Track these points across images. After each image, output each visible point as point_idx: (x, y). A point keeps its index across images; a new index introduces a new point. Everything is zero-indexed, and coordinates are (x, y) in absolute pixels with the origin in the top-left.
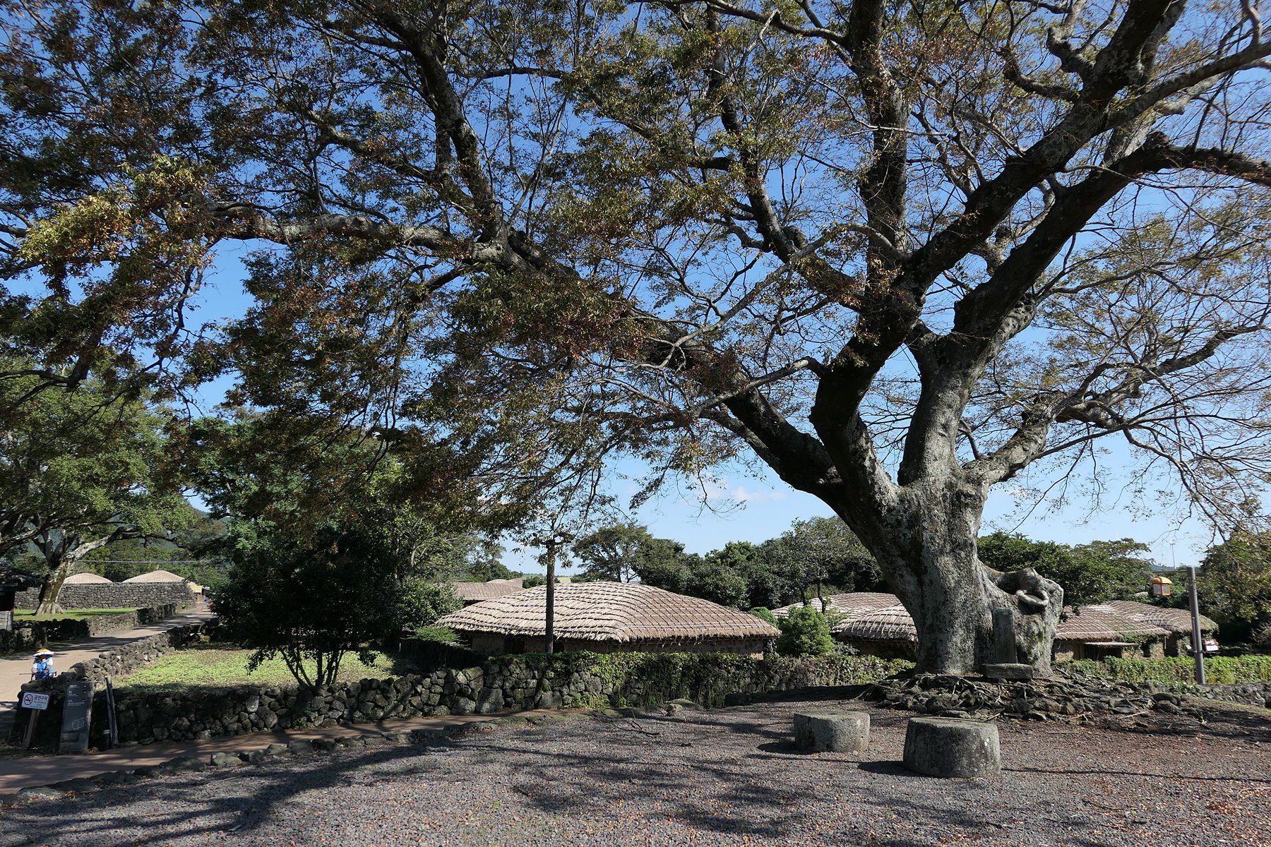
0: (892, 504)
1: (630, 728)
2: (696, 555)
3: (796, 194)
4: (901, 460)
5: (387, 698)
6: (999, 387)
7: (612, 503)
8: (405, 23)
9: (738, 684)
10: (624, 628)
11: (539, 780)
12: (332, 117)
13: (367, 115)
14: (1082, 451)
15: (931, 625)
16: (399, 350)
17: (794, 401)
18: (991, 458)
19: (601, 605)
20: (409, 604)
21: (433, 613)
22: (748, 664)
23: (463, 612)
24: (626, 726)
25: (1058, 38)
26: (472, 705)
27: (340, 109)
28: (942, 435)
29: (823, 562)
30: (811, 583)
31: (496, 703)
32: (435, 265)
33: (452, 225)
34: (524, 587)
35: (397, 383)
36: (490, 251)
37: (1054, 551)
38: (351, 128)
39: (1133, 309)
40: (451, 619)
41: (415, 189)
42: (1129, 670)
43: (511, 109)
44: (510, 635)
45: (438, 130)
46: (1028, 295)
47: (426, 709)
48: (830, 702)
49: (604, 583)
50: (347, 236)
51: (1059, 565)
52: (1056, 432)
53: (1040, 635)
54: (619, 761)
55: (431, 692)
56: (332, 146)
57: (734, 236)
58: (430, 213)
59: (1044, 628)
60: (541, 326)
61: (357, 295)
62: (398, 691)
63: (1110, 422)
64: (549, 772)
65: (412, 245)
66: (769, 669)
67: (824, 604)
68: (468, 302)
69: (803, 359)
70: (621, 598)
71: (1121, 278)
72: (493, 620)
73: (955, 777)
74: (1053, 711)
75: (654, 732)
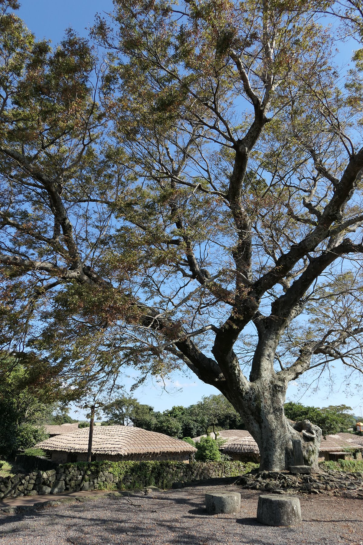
0: (247, 390)
1: (127, 502)
2: (159, 412)
3: (206, 256)
4: (250, 370)
5: (7, 487)
6: (290, 339)
7: (122, 388)
8: (44, 178)
9: (178, 476)
10: (125, 449)
11: (80, 534)
12: (9, 213)
13: (25, 214)
14: (324, 367)
15: (266, 447)
16: (29, 316)
17: (204, 343)
18: (288, 370)
19: (115, 437)
20: (23, 436)
21: (34, 441)
22: (182, 466)
23: (48, 441)
24: (125, 501)
25: (307, 201)
26: (49, 490)
27: (13, 211)
28: (268, 360)
29: (215, 416)
30: (210, 425)
31: (61, 489)
32: (49, 279)
33: (58, 262)
34: (79, 427)
35: (27, 331)
36: (74, 274)
37: (314, 410)
38: (17, 219)
39: (341, 308)
40: (42, 444)
41: (43, 246)
42: (349, 466)
43: (88, 215)
44: (71, 452)
45: (55, 222)
46: (301, 301)
47: (26, 492)
48: (221, 486)
49: (116, 426)
50: (10, 264)
51: (317, 417)
52: (316, 358)
53: (313, 451)
54: (121, 522)
55: (29, 483)
56: (7, 226)
57: (180, 272)
58: (49, 256)
59: (315, 448)
60: (95, 308)
61: (11, 291)
62: (12, 483)
63: (335, 354)
64: (86, 529)
65: (39, 270)
66: (192, 468)
67: (216, 435)
68: (63, 296)
69: (209, 325)
70: (124, 434)
71: (336, 295)
72: (63, 444)
73: (281, 525)
74: (322, 489)
75: (139, 504)
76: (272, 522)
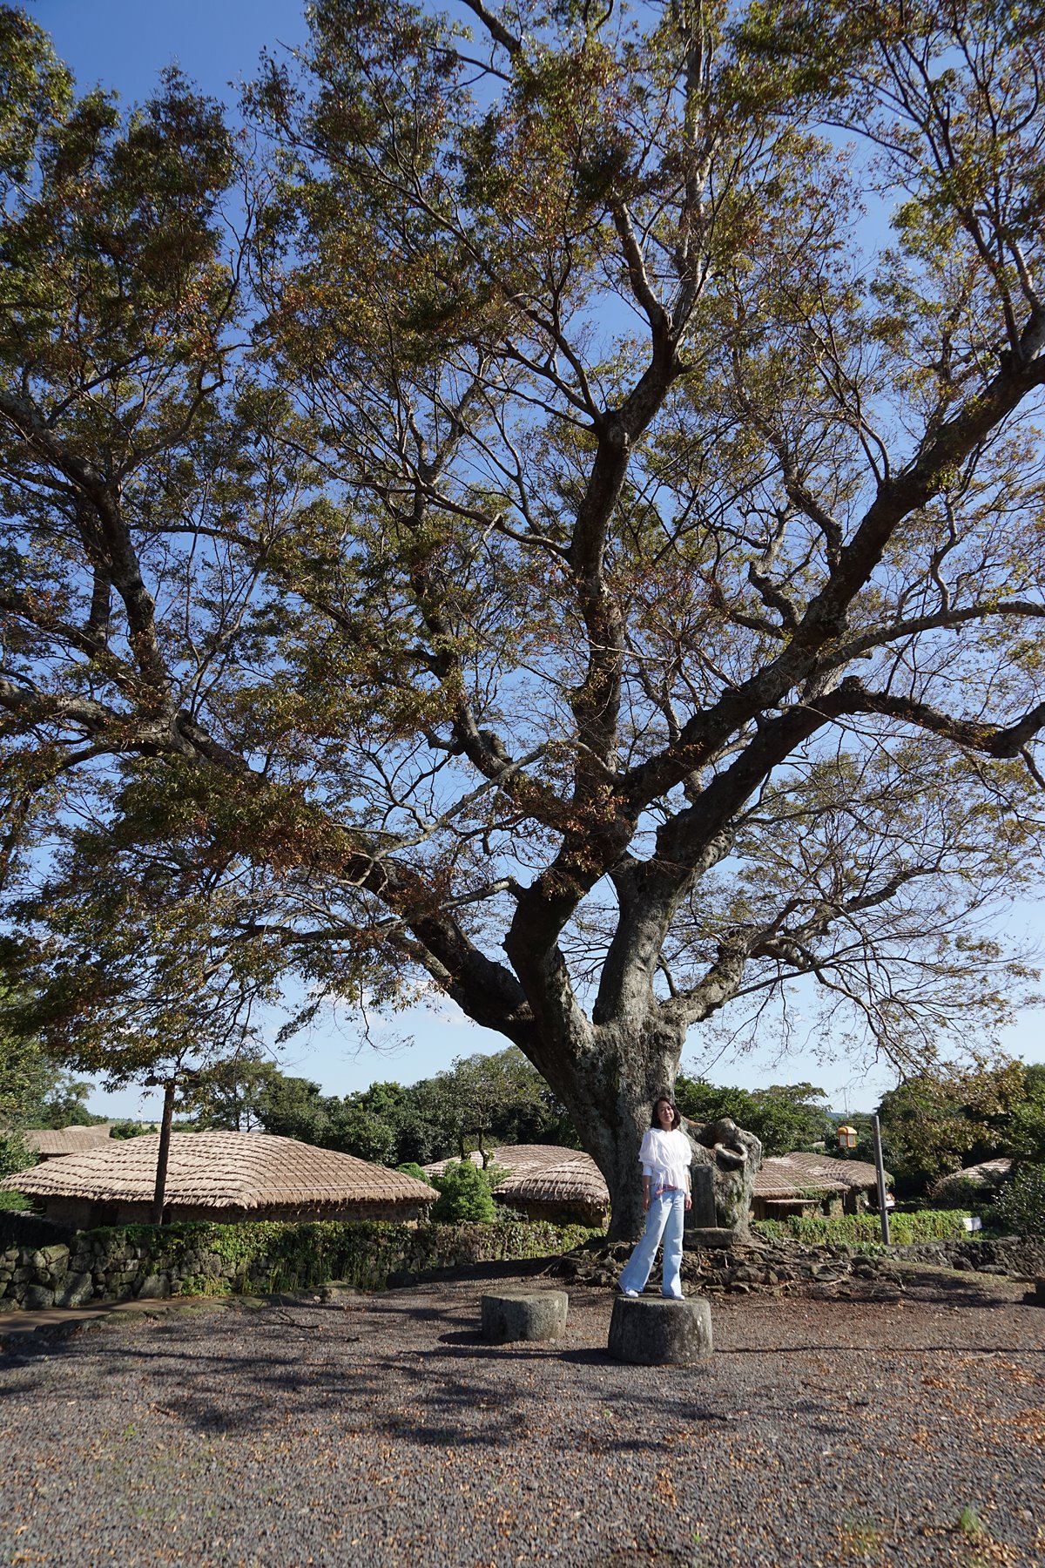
0: (588, 1046)
1: (279, 1319)
2: (336, 1098)
4: (596, 995)
6: (695, 918)
9: (390, 1260)
10: (251, 1191)
14: (772, 992)
15: (625, 1185)
18: (688, 997)
19: (222, 1162)
22: (402, 1234)
23: (36, 1171)
25: (759, 571)
26: (49, 1296)
28: (641, 970)
29: (485, 1109)
30: (468, 1133)
32: (79, 741)
34: (114, 1136)
37: (737, 1097)
39: (822, 844)
40: (21, 1180)
42: (812, 1230)
44: (101, 1200)
46: (729, 825)
48: (512, 1280)
49: (219, 1134)
52: (755, 969)
53: (739, 1195)
57: (421, 734)
59: (743, 1187)
63: (800, 959)
66: (426, 1240)
67: (486, 1159)
69: (504, 880)
70: (248, 1153)
71: (811, 812)
72: (77, 1180)
73: (666, 1363)
74: (756, 1281)
75: (310, 1324)
76: (646, 1355)
